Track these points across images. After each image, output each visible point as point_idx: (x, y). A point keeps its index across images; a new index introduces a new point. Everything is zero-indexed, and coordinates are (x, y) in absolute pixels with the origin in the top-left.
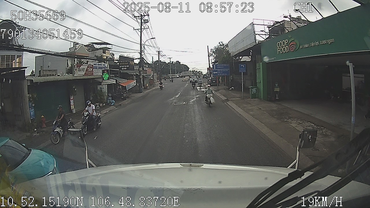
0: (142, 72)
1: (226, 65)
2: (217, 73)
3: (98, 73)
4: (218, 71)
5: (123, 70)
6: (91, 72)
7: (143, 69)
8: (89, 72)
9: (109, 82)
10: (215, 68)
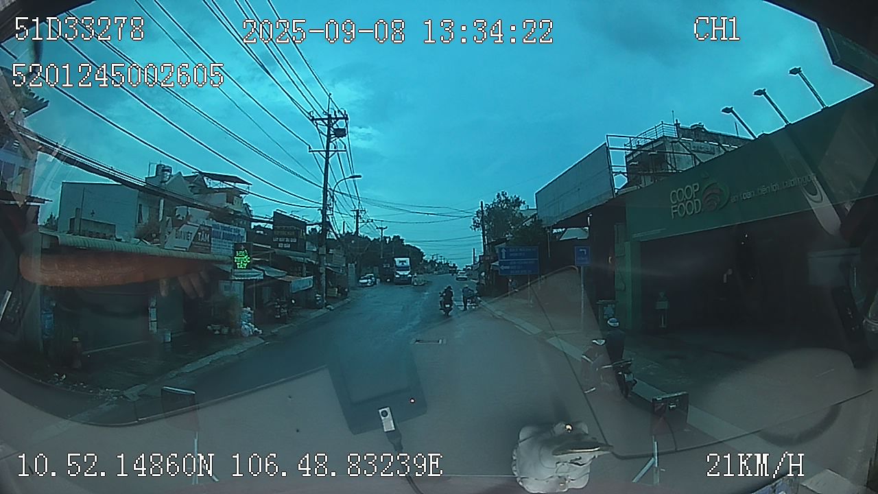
0: (325, 258)
1: (530, 250)
2: (508, 267)
3: (221, 250)
4: (511, 263)
5: (280, 248)
6: (206, 244)
7: (328, 251)
8: (202, 244)
9: (248, 276)
10: (504, 257)
